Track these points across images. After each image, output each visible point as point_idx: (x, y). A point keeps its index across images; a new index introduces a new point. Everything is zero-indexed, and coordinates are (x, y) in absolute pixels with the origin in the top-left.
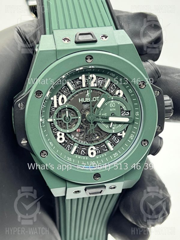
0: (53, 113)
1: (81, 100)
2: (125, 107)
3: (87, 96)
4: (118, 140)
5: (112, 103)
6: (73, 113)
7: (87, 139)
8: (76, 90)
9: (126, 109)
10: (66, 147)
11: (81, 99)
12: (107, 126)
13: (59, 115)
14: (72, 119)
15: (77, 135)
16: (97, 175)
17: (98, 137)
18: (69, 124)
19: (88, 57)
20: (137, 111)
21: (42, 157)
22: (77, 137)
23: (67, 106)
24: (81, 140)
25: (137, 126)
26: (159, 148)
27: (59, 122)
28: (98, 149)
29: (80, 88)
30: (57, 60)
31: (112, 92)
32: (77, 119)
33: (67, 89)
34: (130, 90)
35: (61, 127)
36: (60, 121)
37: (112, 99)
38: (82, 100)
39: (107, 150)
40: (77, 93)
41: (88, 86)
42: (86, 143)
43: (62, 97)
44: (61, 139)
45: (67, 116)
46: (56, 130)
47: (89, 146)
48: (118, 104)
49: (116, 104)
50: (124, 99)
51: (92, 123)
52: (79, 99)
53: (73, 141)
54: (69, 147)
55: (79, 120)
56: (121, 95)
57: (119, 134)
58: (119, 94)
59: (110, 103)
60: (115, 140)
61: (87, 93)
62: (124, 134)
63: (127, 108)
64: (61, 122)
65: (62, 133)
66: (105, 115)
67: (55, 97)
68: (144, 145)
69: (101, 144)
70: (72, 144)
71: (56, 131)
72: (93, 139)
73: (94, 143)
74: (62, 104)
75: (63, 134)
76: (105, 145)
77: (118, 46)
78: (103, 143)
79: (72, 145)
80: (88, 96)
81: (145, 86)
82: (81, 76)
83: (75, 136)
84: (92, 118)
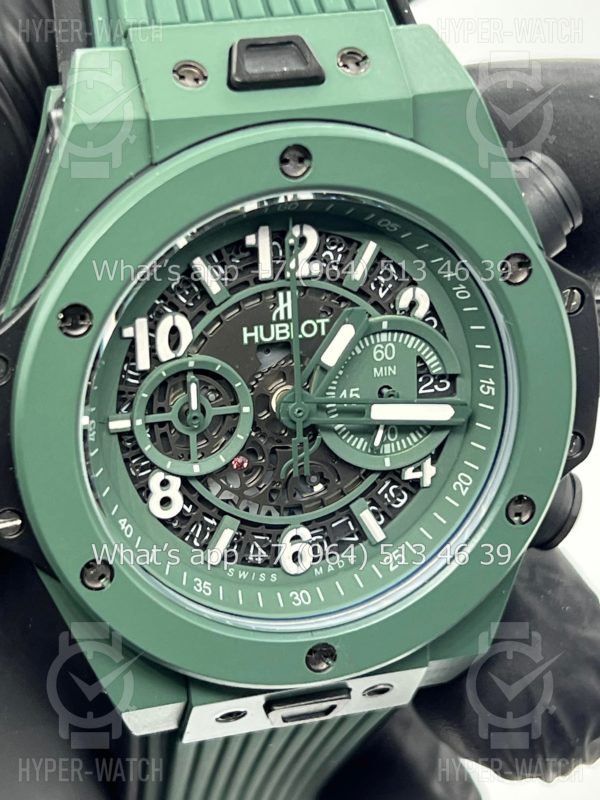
0: (131, 393)
1: (251, 334)
2: (435, 358)
3: (278, 315)
4: (402, 497)
5: (384, 344)
6: (215, 391)
7: (274, 497)
8: (233, 290)
9: (440, 369)
10: (187, 534)
11: (251, 330)
12: (362, 441)
13: (159, 401)
14: (215, 417)
15: (235, 484)
16: (322, 653)
17: (319, 488)
18: (200, 437)
19: (293, 153)
20: (487, 374)
21: (91, 589)
22: (233, 491)
23: (191, 364)
24: (255, 500)
26: (570, 523)
27: (158, 431)
28: (320, 537)
30: (153, 165)
31: (382, 295)
32: (236, 415)
33: (191, 289)
34: (462, 287)
35: (166, 448)
36: (162, 424)
37: (385, 325)
38: (255, 334)
39: (356, 538)
40: (237, 305)
41: (282, 276)
42: (270, 514)
43: (171, 325)
44: (165, 502)
45: (194, 405)
46: (143, 464)
47: (284, 527)
48: (409, 346)
49: (400, 347)
50: (432, 323)
51: (300, 432)
52: (245, 329)
53: (213, 506)
54: (197, 535)
55: (242, 417)
56: (422, 310)
57: (409, 474)
58: (413, 305)
59: (376, 343)
60: (393, 495)
61: (276, 305)
62: (429, 471)
63: (442, 364)
64: (165, 429)
65: (169, 478)
66: (351, 395)
67: (142, 323)
68: (516, 519)
69: (333, 514)
70: (213, 522)
71: (143, 469)
72: (298, 496)
73: (303, 513)
74: (172, 355)
75: (176, 482)
76: (347, 518)
77: (417, 101)
78: (341, 509)
79: (211, 526)
80: (282, 317)
81: (530, 272)
82: (255, 231)
83: (224, 488)
84: (299, 412)
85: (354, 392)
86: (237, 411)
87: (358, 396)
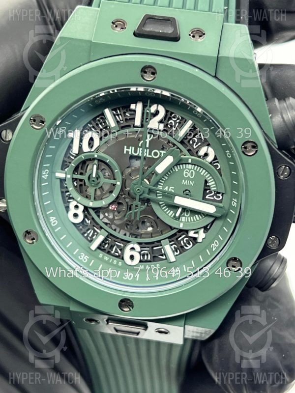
0: (69, 162)
1: (128, 150)
2: (214, 183)
4: (190, 244)
5: (190, 170)
7: (128, 227)
8: (122, 128)
9: (215, 188)
10: (85, 233)
11: (128, 148)
12: (172, 212)
13: (81, 169)
15: (110, 216)
17: (150, 229)
19: (149, 69)
20: (235, 196)
21: (27, 242)
22: (109, 219)
23: (96, 156)
24: (117, 226)
25: (228, 225)
26: (272, 281)
27: (78, 183)
28: (146, 252)
29: (129, 126)
30: (91, 62)
31: (195, 147)
32: (114, 185)
33: (105, 122)
34: (228, 152)
36: (81, 180)
37: (190, 161)
38: (130, 150)
42: (125, 235)
44: (76, 215)
45: (94, 175)
47: (129, 242)
48: (202, 174)
49: (197, 173)
50: (217, 166)
51: (137, 199)
52: (125, 147)
53: (98, 224)
55: (116, 186)
56: (210, 158)
57: (191, 234)
58: (206, 155)
59: (186, 168)
60: (185, 242)
62: (201, 235)
63: (216, 186)
64: (82, 183)
65: (79, 205)
66: (170, 190)
69: (153, 243)
70: (98, 231)
71: (69, 199)
72: (140, 230)
73: (141, 238)
74: (89, 150)
75: (81, 208)
76: (161, 247)
78: (158, 242)
81: (256, 151)
82: (136, 103)
83: (105, 217)
84: (138, 190)
85: (171, 189)
86: (115, 183)
87: (173, 191)
